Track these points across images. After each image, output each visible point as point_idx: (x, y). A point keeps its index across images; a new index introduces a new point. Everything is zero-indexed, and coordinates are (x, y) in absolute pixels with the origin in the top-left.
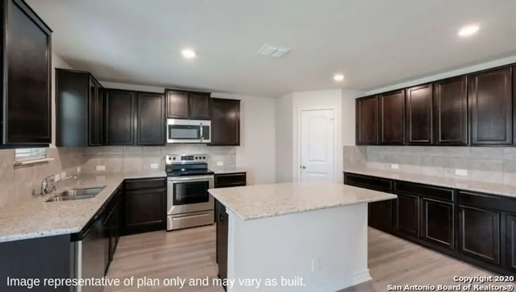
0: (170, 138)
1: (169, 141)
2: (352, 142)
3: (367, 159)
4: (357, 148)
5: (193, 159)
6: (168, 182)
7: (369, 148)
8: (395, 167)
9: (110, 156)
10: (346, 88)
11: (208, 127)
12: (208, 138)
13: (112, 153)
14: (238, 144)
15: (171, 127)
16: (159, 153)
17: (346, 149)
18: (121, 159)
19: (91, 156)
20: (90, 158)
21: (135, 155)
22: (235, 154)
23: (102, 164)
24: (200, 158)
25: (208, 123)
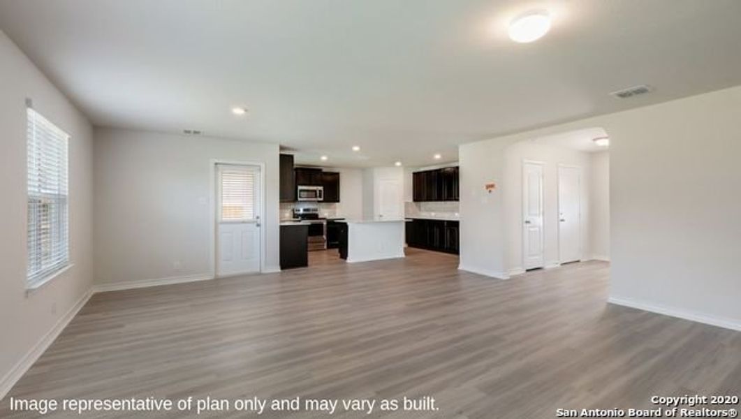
0: (300, 197)
1: (299, 199)
2: (411, 200)
3: (420, 210)
4: (414, 204)
5: (310, 211)
7: (423, 204)
8: (433, 214)
10: (405, 166)
11: (322, 190)
12: (321, 198)
14: (338, 201)
15: (301, 191)
16: (292, 206)
17: (407, 204)
22: (337, 207)
24: (314, 210)
25: (321, 188)
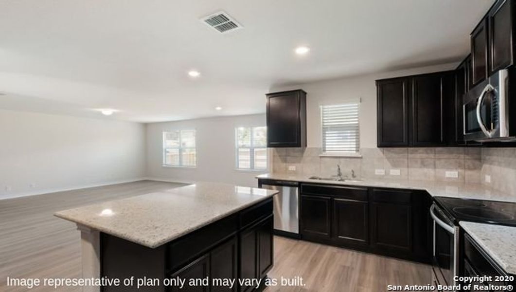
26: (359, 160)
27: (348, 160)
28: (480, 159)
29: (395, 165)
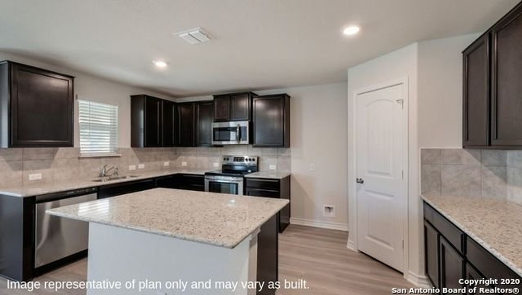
0: (214, 140)
1: (213, 143)
5: (243, 161)
6: (205, 180)
9: (189, 155)
11: (246, 127)
12: (246, 140)
13: (190, 153)
16: (219, 153)
18: (195, 157)
19: (180, 154)
20: (179, 156)
21: (204, 155)
22: (290, 157)
23: (185, 161)
24: (250, 160)
25: (243, 123)
26: (117, 159)
27: (108, 159)
28: (176, 154)
29: (142, 161)
